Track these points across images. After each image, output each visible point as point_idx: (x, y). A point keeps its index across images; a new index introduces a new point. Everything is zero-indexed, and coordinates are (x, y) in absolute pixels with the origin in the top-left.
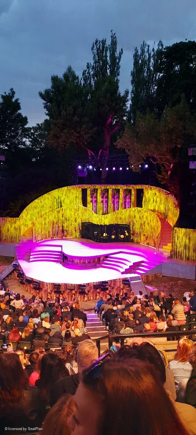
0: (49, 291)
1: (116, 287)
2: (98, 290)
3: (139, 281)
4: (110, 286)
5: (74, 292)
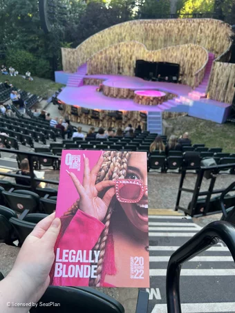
0: (69, 112)
1: (133, 119)
2: (113, 119)
3: (159, 116)
4: (126, 116)
5: (89, 117)
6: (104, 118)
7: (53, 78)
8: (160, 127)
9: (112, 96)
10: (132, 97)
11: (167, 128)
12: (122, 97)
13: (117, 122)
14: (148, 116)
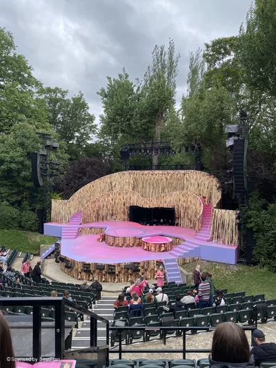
0: (79, 270)
1: (149, 269)
2: (130, 272)
3: (175, 263)
4: (143, 267)
5: (104, 273)
6: (119, 272)
7: (41, 231)
8: (178, 275)
9: (117, 245)
10: (139, 245)
11: (187, 276)
12: (128, 246)
13: (134, 274)
14: (165, 264)
